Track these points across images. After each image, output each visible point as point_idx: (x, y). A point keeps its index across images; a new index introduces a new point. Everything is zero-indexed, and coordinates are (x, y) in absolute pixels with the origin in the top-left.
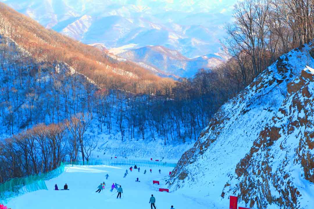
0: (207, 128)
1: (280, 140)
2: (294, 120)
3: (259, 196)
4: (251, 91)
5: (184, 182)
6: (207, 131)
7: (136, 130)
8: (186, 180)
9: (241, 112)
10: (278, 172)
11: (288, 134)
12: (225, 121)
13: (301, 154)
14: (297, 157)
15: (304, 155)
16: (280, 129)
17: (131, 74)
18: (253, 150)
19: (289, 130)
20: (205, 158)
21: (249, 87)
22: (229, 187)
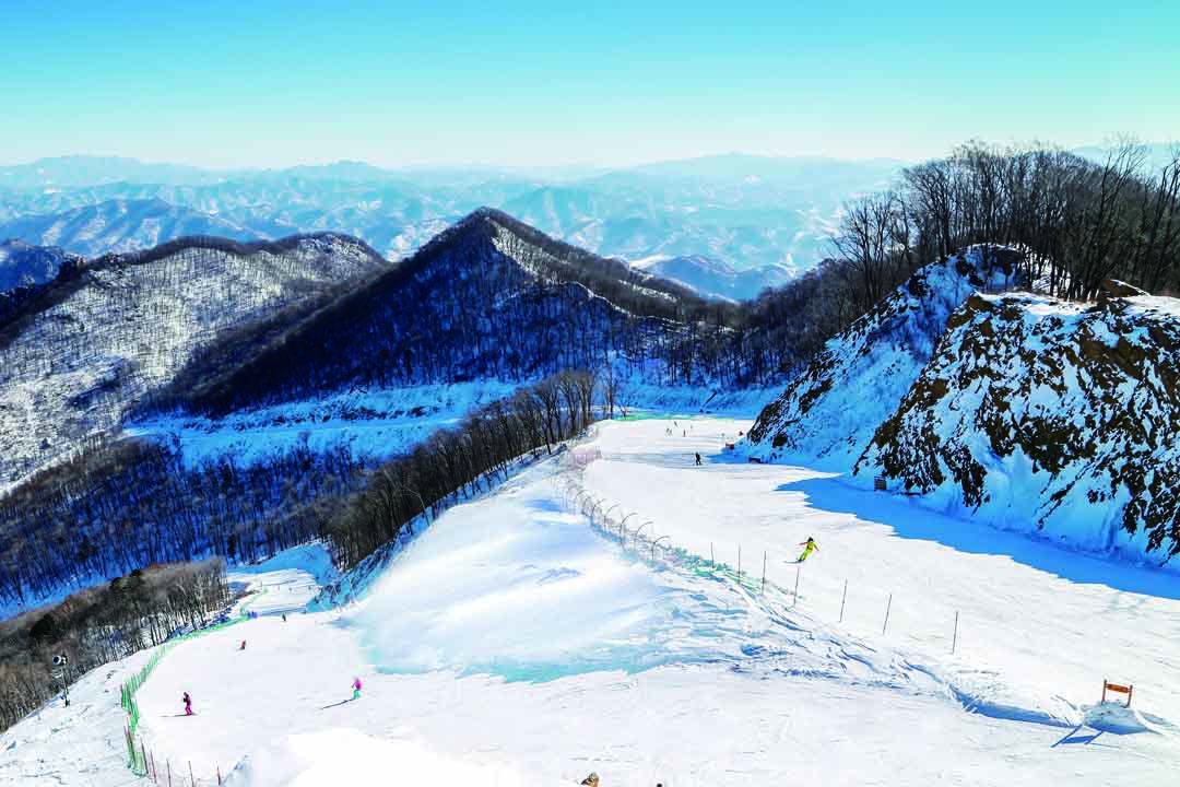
0: (804, 374)
1: (947, 396)
2: (969, 369)
3: (920, 475)
4: (871, 322)
5: (781, 449)
6: (806, 378)
7: (678, 372)
8: (785, 447)
9: (859, 352)
10: (951, 443)
11: (961, 388)
12: (836, 365)
13: (986, 419)
14: (979, 422)
15: (989, 419)
16: (947, 382)
17: (666, 296)
18: (902, 411)
19: (961, 384)
20: (811, 417)
21: (866, 316)
22: (865, 461)
